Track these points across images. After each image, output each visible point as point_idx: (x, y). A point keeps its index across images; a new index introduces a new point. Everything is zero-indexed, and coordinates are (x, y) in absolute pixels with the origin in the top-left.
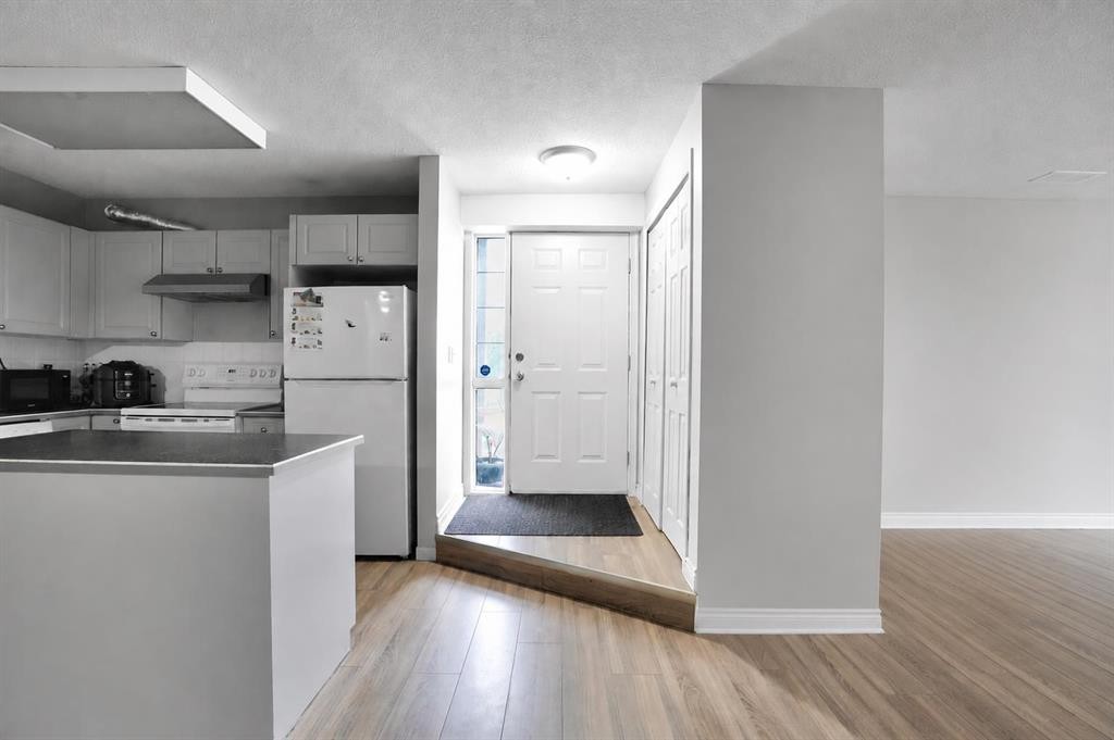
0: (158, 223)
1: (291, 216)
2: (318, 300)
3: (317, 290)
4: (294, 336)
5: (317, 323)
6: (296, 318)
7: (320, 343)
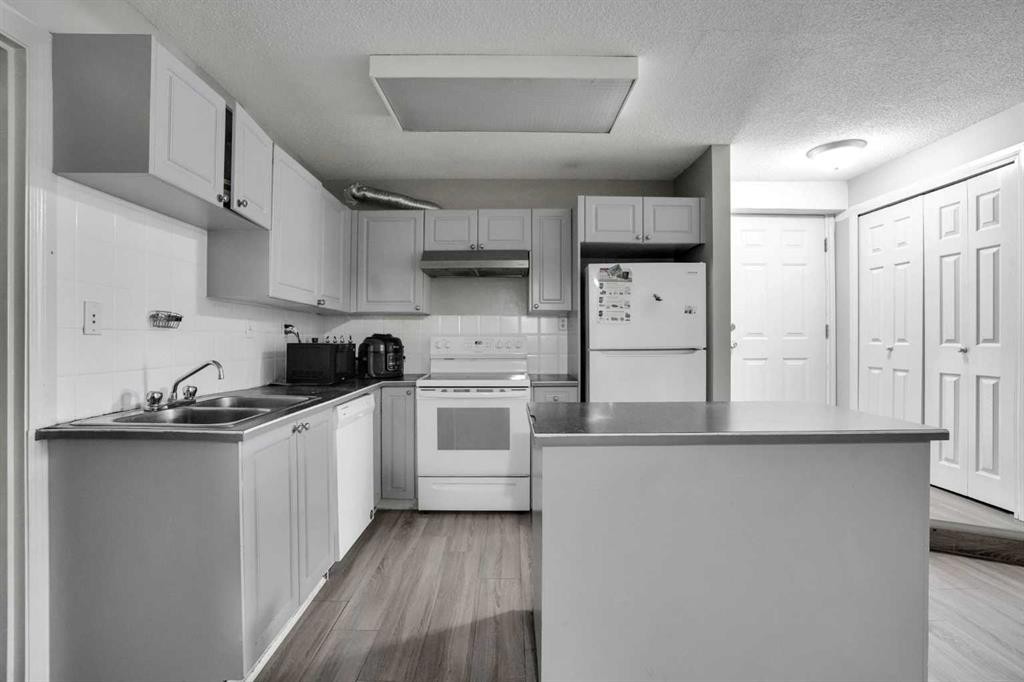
0: (401, 201)
1: (579, 197)
2: (626, 276)
3: (625, 267)
4: (601, 309)
5: (625, 297)
6: (604, 292)
7: (628, 316)
